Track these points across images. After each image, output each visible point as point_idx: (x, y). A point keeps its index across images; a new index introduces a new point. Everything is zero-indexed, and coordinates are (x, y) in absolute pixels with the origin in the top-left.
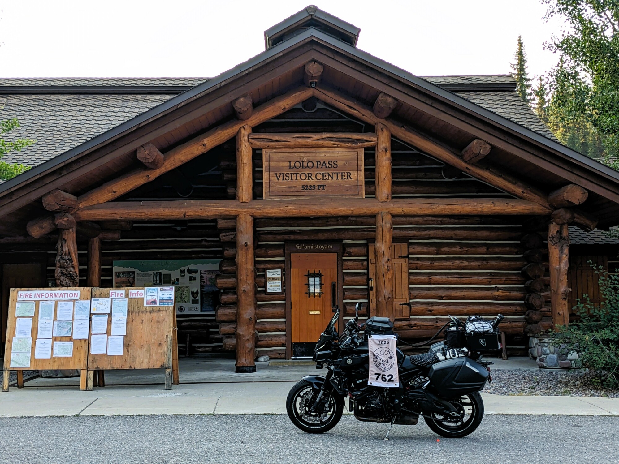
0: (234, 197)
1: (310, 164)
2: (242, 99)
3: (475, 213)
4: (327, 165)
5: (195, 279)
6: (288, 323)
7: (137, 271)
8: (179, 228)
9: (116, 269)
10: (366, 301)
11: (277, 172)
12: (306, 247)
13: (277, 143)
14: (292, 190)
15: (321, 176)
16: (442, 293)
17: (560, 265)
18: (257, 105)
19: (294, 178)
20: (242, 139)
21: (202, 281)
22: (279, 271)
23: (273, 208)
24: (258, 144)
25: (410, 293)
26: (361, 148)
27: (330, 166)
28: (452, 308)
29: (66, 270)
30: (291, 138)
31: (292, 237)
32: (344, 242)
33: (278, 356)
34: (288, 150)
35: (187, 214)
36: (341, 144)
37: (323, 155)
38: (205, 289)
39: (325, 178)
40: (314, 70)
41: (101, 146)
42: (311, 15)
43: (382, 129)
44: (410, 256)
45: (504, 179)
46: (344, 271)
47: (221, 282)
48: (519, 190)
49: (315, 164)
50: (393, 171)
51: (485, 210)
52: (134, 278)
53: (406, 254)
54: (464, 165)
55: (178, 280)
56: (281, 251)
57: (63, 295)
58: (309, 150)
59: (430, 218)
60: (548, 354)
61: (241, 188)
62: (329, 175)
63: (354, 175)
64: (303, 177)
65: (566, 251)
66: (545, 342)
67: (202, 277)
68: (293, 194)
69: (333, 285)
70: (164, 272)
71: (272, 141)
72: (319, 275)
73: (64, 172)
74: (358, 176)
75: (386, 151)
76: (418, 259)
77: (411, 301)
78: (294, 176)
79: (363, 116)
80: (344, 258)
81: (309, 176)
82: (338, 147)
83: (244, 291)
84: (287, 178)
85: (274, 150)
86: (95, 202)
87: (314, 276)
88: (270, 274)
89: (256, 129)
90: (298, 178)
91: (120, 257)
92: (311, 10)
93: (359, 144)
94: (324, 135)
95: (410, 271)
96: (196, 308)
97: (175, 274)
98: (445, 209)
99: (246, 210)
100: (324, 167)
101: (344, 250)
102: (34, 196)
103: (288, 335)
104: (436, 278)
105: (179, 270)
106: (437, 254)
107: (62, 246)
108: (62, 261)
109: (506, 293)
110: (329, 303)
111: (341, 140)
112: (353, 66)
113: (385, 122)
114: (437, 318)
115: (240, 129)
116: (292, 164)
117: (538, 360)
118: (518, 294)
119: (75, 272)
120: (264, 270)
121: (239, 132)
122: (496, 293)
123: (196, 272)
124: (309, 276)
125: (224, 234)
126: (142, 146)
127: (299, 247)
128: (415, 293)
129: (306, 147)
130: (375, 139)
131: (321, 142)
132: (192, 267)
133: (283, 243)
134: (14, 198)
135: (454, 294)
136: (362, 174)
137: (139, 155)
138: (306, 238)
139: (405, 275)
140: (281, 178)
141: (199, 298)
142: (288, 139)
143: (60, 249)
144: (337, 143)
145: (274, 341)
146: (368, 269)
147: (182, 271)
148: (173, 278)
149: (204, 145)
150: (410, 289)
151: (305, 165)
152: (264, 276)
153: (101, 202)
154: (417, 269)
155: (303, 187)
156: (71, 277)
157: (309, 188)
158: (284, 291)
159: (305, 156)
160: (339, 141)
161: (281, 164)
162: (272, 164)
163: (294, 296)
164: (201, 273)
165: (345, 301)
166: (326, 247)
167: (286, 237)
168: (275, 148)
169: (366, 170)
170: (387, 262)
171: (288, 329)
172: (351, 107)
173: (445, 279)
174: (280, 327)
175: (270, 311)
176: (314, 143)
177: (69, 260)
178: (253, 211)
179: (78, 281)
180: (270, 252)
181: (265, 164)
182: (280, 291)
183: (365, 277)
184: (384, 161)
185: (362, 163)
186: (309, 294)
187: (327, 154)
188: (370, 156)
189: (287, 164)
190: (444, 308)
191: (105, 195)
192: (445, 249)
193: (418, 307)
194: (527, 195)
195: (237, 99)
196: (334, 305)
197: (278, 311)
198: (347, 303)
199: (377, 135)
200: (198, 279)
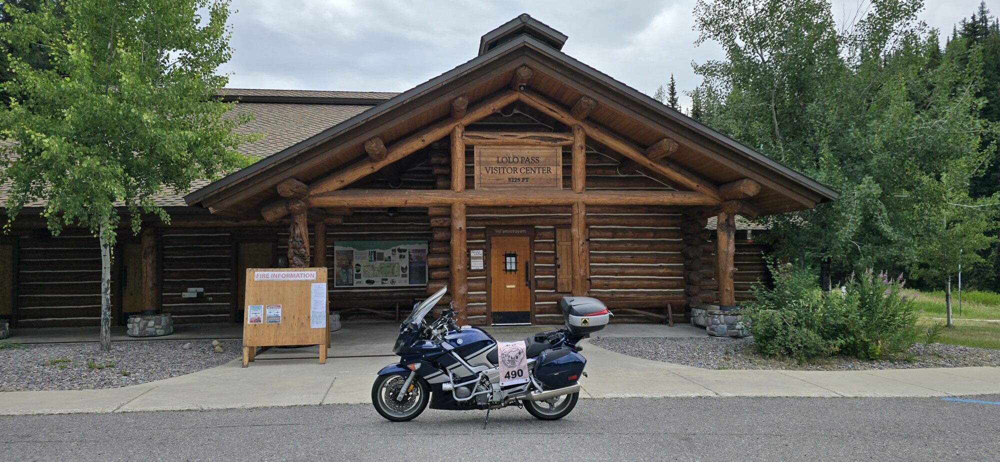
0: (449, 187)
1: (516, 160)
2: (460, 99)
3: (657, 203)
4: (530, 160)
5: (404, 257)
6: (488, 295)
7: (355, 250)
8: (391, 214)
9: (337, 248)
10: (554, 277)
11: (487, 165)
12: (504, 232)
13: (487, 141)
14: (500, 182)
15: (525, 171)
17: (728, 248)
18: (473, 105)
19: (502, 172)
20: (457, 136)
21: (410, 259)
22: (481, 251)
23: (484, 198)
24: (471, 141)
25: (590, 271)
26: (560, 146)
27: (533, 162)
28: (626, 282)
29: (298, 251)
30: (500, 137)
31: (492, 223)
32: (536, 227)
33: (480, 323)
34: (496, 147)
35: (408, 202)
36: (543, 142)
37: (527, 152)
38: (413, 265)
39: (528, 172)
40: (524, 73)
41: (332, 138)
42: (524, 23)
43: (579, 130)
44: (591, 239)
45: (682, 174)
46: (535, 251)
47: (432, 261)
48: (694, 185)
49: (520, 159)
50: (587, 168)
51: (666, 200)
52: (352, 256)
53: (587, 238)
54: (648, 162)
55: (390, 257)
56: (483, 235)
57: (300, 275)
58: (515, 147)
59: (607, 208)
60: (718, 325)
61: (455, 180)
62: (532, 169)
63: (553, 169)
64: (510, 171)
65: (733, 237)
66: (716, 314)
67: (410, 255)
68: (501, 186)
69: (527, 263)
70: (378, 251)
71: (483, 138)
72: (514, 255)
73: (298, 162)
74: (557, 171)
75: (582, 149)
76: (597, 242)
77: (591, 277)
78: (502, 170)
79: (562, 117)
80: (535, 241)
81: (515, 170)
82: (539, 145)
83: (458, 270)
84: (496, 172)
85: (484, 147)
86: (324, 190)
87: (511, 255)
88: (473, 253)
89: (469, 128)
90: (505, 172)
91: (341, 238)
92: (524, 18)
93: (559, 143)
94: (528, 134)
95: (591, 252)
96: (405, 281)
97: (387, 253)
98: (631, 199)
99: (460, 199)
100: (528, 162)
101: (536, 234)
102: (269, 183)
103: (489, 306)
104: (612, 258)
105: (391, 250)
106: (613, 238)
107: (294, 229)
108: (294, 243)
109: (669, 271)
110: (523, 278)
111: (542, 139)
112: (560, 71)
113: (581, 123)
114: (612, 291)
115: (455, 127)
116: (500, 160)
117: (708, 328)
118: (679, 272)
119: (307, 253)
121: (454, 130)
122: (661, 271)
123: (405, 251)
124: (506, 255)
125: (435, 220)
126: (370, 140)
127: (498, 231)
128: (594, 270)
129: (512, 144)
130: (571, 138)
132: (402, 247)
133: (484, 228)
134: (251, 184)
135: (627, 271)
136: (560, 169)
137: (367, 147)
138: (504, 224)
139: (587, 256)
140: (490, 172)
141: (407, 273)
142: (497, 137)
143: (292, 232)
144: (539, 141)
145: (477, 310)
146: (555, 250)
147: (394, 251)
148: (386, 256)
149: (423, 141)
150: (591, 267)
151: (511, 160)
152: (469, 256)
153: (329, 190)
154: (596, 250)
155: (509, 179)
156: (302, 257)
157: (514, 180)
158: (485, 268)
159: (510, 152)
160: (541, 140)
161: (490, 159)
162: (483, 159)
163: (494, 273)
164: (409, 252)
165: (536, 277)
166: (521, 231)
167: (487, 223)
168: (485, 145)
169: (563, 167)
170: (582, 245)
171: (488, 300)
172: (551, 110)
173: (619, 258)
174: (482, 298)
175: (476, 285)
176: (519, 141)
177: (301, 241)
178: (467, 199)
179: (309, 260)
180: (477, 236)
181: (476, 159)
182: (482, 268)
183: (553, 257)
184: (579, 159)
185: (560, 159)
186: (506, 270)
187: (531, 151)
188: (567, 154)
189: (495, 159)
190: (618, 282)
191: (334, 184)
192: (620, 234)
193: (598, 282)
194: (701, 188)
195: (456, 98)
196: (527, 280)
197: (481, 285)
198: (538, 279)
199: (573, 135)
200: (407, 257)
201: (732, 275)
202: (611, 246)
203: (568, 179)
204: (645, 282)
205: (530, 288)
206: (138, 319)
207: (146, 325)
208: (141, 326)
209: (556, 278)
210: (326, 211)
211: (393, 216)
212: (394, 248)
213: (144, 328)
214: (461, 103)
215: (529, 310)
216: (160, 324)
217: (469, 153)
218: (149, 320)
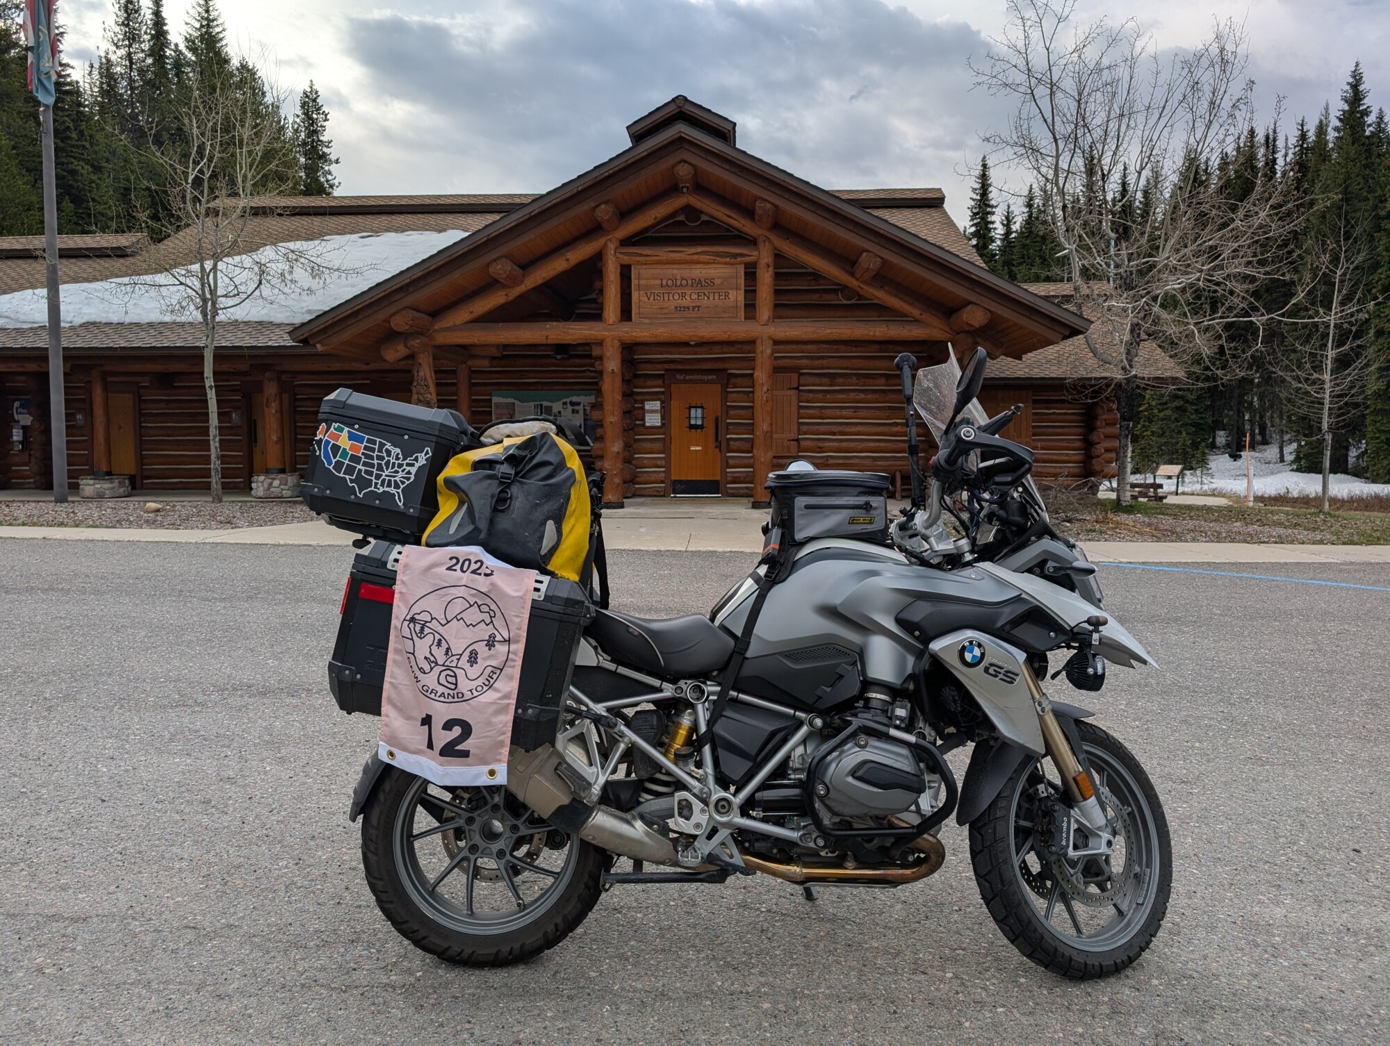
1: (684, 282)
2: (603, 206)
3: (867, 338)
4: (703, 283)
5: (578, 412)
6: (668, 459)
7: (517, 402)
8: (559, 357)
9: (495, 400)
11: (647, 290)
12: (687, 378)
13: (647, 258)
14: (665, 311)
15: (696, 296)
16: (834, 429)
18: (625, 214)
19: (666, 298)
20: (609, 253)
21: (585, 414)
22: (658, 403)
23: (643, 332)
24: (626, 260)
25: (799, 429)
26: (741, 263)
27: (706, 285)
28: (845, 444)
29: (423, 397)
30: (663, 253)
31: (673, 366)
32: (729, 371)
33: (656, 493)
34: (660, 266)
36: (719, 259)
37: (698, 272)
39: (700, 298)
40: (683, 171)
41: (448, 259)
42: (679, 107)
43: (764, 242)
44: (801, 388)
45: (900, 299)
46: (728, 404)
48: (916, 312)
49: (690, 282)
50: (777, 292)
51: (878, 334)
52: (514, 410)
53: (795, 386)
54: (856, 283)
55: (560, 412)
56: (660, 382)
58: (683, 266)
59: (824, 346)
61: (608, 309)
62: (705, 294)
63: (732, 294)
64: (676, 297)
67: (585, 410)
68: (665, 316)
69: (717, 419)
70: (545, 404)
71: (642, 255)
72: (701, 407)
73: (411, 289)
74: (737, 297)
75: (768, 266)
76: (810, 391)
77: (800, 437)
78: (666, 296)
79: (742, 225)
80: (728, 390)
81: (683, 296)
82: (715, 263)
83: (611, 422)
84: (659, 298)
85: (644, 267)
86: (451, 324)
87: (696, 407)
88: (648, 406)
89: (626, 242)
90: (671, 298)
91: (501, 386)
92: (680, 100)
93: (739, 259)
94: (700, 249)
95: (801, 404)
97: (557, 407)
99: (612, 333)
100: (699, 285)
101: (729, 380)
102: (381, 316)
103: (668, 472)
104: (828, 412)
105: (561, 403)
106: (831, 386)
107: (418, 371)
110: (712, 438)
111: (717, 254)
112: (727, 167)
113: (767, 234)
114: (828, 456)
115: (606, 242)
116: (664, 282)
119: (432, 399)
120: (642, 402)
121: (605, 245)
122: (895, 429)
123: (578, 404)
124: (691, 407)
126: (495, 260)
127: (680, 377)
128: (804, 428)
129: (679, 262)
130: (756, 253)
132: (575, 399)
133: (663, 372)
134: (360, 317)
135: (848, 429)
136: (742, 293)
137: (492, 271)
138: (688, 367)
139: (794, 409)
140: (652, 298)
142: (660, 253)
143: (416, 375)
144: (714, 258)
145: (653, 477)
147: (565, 404)
148: (555, 410)
149: (567, 260)
150: (800, 424)
151: (679, 283)
152: (643, 408)
153: (458, 323)
154: (808, 402)
155: (676, 308)
157: (682, 309)
158: (663, 424)
159: (678, 272)
160: (716, 256)
161: (652, 282)
162: (642, 282)
163: (675, 431)
164: (584, 406)
165: (728, 436)
166: (710, 377)
167: (666, 366)
168: (645, 264)
169: (746, 291)
171: (668, 466)
172: (729, 217)
173: (838, 412)
174: (659, 462)
175: (649, 445)
176: (688, 258)
177: (425, 386)
178: (621, 334)
180: (649, 383)
181: (634, 282)
182: (660, 424)
183: (749, 411)
184: (766, 278)
185: (742, 281)
186: (690, 426)
187: (704, 271)
188: (751, 274)
189: (658, 282)
190: (836, 444)
191: (462, 315)
192: (841, 380)
193: (809, 443)
194: (926, 317)
195: (597, 206)
196: (717, 440)
197: (658, 446)
198: (731, 439)
199: (758, 249)
200: (581, 412)
202: (828, 396)
203: (750, 308)
204: (871, 444)
205: (720, 451)
206: (262, 478)
207: (271, 484)
208: (266, 485)
210: (465, 350)
211: (562, 359)
212: (564, 400)
213: (268, 489)
214: (604, 213)
215: (718, 478)
216: (286, 485)
217: (625, 273)
218: (274, 479)
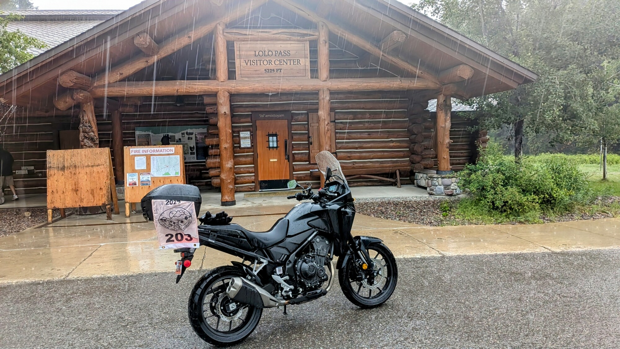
0: (215, 78)
1: (270, 53)
3: (388, 88)
4: (283, 54)
5: (192, 139)
6: (256, 168)
7: (152, 134)
8: (178, 105)
10: (308, 151)
11: (246, 59)
12: (266, 116)
13: (245, 37)
14: (257, 72)
15: (279, 62)
16: (357, 145)
17: (445, 125)
19: (259, 64)
20: (218, 33)
21: (196, 140)
22: (249, 132)
23: (244, 86)
24: (231, 37)
25: (336, 146)
26: (307, 40)
27: (285, 55)
28: (364, 154)
29: (88, 134)
30: (256, 33)
31: (257, 109)
32: (292, 112)
34: (253, 42)
35: (179, 91)
36: (293, 37)
37: (279, 46)
38: (199, 145)
39: (281, 63)
43: (323, 26)
44: (336, 121)
46: (292, 132)
47: (209, 141)
48: (419, 72)
49: (274, 53)
50: (331, 62)
51: (395, 86)
52: (150, 140)
53: (333, 120)
54: (380, 53)
55: (180, 139)
56: (249, 119)
58: (269, 42)
60: (436, 186)
61: (219, 71)
62: (284, 61)
63: (302, 61)
64: (265, 63)
65: (449, 114)
66: (435, 178)
67: (196, 137)
68: (259, 76)
69: (286, 142)
71: (241, 34)
72: (276, 135)
74: (305, 63)
76: (341, 123)
77: (337, 151)
78: (258, 62)
79: (309, 16)
80: (292, 123)
81: (270, 62)
82: (290, 40)
83: (225, 148)
84: (254, 64)
85: (243, 42)
86: (106, 82)
87: (273, 135)
88: (242, 134)
89: (228, 26)
90: (262, 64)
91: (139, 124)
93: (306, 38)
94: (280, 31)
95: (336, 131)
96: (194, 158)
97: (178, 136)
98: (367, 86)
99: (224, 87)
100: (280, 55)
101: (292, 117)
103: (256, 176)
104: (354, 135)
106: (354, 119)
107: (83, 116)
108: (84, 127)
109: (398, 144)
110: (283, 153)
113: (325, 21)
114: (353, 162)
115: (216, 25)
116: (257, 53)
117: (428, 189)
118: (405, 145)
120: (238, 132)
121: (216, 27)
122: (392, 144)
123: (192, 134)
124: (269, 135)
125: (209, 107)
126: (138, 34)
127: (262, 116)
128: (339, 145)
129: (267, 39)
130: (317, 34)
131: (278, 36)
132: (189, 131)
133: (250, 113)
135: (365, 145)
136: (308, 60)
137: (136, 42)
138: (266, 109)
139: (333, 134)
140: (249, 64)
141: (195, 151)
142: (253, 33)
143: (82, 119)
144: (289, 37)
145: (247, 179)
146: (308, 130)
147: (183, 134)
148: (177, 138)
149: (189, 37)
150: (336, 143)
151: (266, 53)
152: (239, 136)
153: (111, 82)
154: (341, 129)
155: (265, 70)
157: (270, 71)
158: (252, 146)
159: (266, 47)
160: (291, 35)
161: (249, 53)
162: (242, 53)
163: (259, 150)
164: (196, 135)
165: (293, 152)
166: (280, 116)
167: (253, 109)
168: (244, 41)
170: (327, 125)
171: (256, 172)
172: (299, 9)
173: (359, 135)
174: (251, 170)
175: (243, 159)
176: (273, 36)
177: (89, 126)
178: (229, 88)
179: (98, 142)
180: (242, 120)
181: (237, 53)
182: (250, 146)
183: (307, 136)
184: (324, 51)
185: (308, 52)
186: (269, 147)
187: (283, 46)
188: (314, 48)
189: (253, 53)
190: (358, 154)
191: (114, 76)
192: (360, 116)
193: (342, 154)
194: (425, 75)
196: (286, 154)
197: (249, 159)
198: (295, 153)
199: (318, 31)
200: (194, 139)
201: (448, 146)
202: (353, 126)
203: (314, 71)
204: (379, 154)
205: (289, 161)
209: (309, 153)
211: (181, 106)
215: (288, 178)
